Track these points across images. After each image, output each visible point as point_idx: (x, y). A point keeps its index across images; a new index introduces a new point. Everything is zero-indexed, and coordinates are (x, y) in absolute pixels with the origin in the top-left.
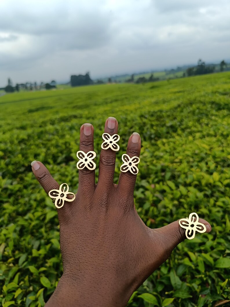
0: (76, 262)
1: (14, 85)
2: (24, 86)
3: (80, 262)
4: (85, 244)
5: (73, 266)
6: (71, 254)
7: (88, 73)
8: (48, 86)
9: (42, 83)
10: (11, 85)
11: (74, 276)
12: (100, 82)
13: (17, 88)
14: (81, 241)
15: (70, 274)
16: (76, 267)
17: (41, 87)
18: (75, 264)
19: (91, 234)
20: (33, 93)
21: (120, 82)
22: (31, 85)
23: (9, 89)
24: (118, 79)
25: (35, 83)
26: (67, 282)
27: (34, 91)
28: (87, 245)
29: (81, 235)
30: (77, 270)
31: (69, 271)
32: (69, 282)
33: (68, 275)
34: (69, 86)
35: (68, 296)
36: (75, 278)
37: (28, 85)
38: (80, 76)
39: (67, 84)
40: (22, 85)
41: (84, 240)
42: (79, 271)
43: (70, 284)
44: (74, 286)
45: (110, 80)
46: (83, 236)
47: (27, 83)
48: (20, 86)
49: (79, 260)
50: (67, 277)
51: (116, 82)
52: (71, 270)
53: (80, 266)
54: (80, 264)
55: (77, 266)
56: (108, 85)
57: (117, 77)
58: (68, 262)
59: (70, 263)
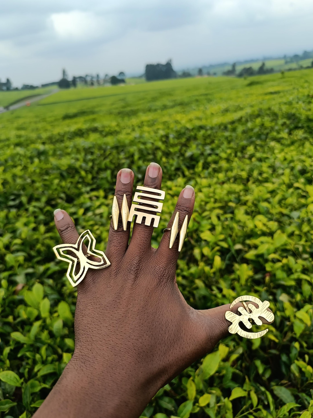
0: (88, 340)
1: (70, 78)
2: (83, 80)
3: (93, 341)
4: (103, 318)
5: (84, 345)
6: (84, 330)
7: (170, 60)
8: (115, 81)
9: (106, 75)
10: (66, 77)
11: (83, 358)
12: (186, 75)
13: (74, 82)
14: (98, 314)
15: (79, 355)
16: (87, 346)
17: (105, 81)
18: (87, 342)
19: (111, 306)
20: (95, 90)
21: (215, 74)
22: (92, 77)
23: (64, 84)
24: (212, 71)
25: (98, 76)
26: (75, 366)
27: (96, 87)
28: (105, 320)
29: (99, 306)
30: (87, 350)
31: (78, 351)
32: (77, 366)
33: (77, 357)
34: (144, 79)
35: (74, 383)
36: (84, 360)
37: (89, 79)
38: (158, 65)
39: (140, 77)
40: (80, 78)
41: (102, 313)
42: (91, 352)
43: (78, 368)
44: (82, 370)
45: (200, 72)
46: (101, 309)
47: (87, 76)
48: (78, 80)
49: (92, 337)
50: (75, 360)
51: (209, 74)
52: (81, 350)
53: (92, 345)
54: (93, 343)
55: (89, 345)
56: (197, 80)
57: (211, 66)
58: (79, 341)
59: (82, 342)
